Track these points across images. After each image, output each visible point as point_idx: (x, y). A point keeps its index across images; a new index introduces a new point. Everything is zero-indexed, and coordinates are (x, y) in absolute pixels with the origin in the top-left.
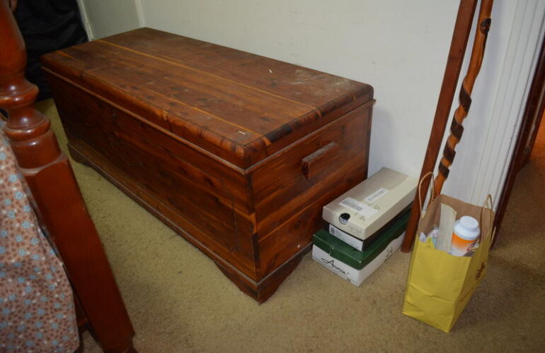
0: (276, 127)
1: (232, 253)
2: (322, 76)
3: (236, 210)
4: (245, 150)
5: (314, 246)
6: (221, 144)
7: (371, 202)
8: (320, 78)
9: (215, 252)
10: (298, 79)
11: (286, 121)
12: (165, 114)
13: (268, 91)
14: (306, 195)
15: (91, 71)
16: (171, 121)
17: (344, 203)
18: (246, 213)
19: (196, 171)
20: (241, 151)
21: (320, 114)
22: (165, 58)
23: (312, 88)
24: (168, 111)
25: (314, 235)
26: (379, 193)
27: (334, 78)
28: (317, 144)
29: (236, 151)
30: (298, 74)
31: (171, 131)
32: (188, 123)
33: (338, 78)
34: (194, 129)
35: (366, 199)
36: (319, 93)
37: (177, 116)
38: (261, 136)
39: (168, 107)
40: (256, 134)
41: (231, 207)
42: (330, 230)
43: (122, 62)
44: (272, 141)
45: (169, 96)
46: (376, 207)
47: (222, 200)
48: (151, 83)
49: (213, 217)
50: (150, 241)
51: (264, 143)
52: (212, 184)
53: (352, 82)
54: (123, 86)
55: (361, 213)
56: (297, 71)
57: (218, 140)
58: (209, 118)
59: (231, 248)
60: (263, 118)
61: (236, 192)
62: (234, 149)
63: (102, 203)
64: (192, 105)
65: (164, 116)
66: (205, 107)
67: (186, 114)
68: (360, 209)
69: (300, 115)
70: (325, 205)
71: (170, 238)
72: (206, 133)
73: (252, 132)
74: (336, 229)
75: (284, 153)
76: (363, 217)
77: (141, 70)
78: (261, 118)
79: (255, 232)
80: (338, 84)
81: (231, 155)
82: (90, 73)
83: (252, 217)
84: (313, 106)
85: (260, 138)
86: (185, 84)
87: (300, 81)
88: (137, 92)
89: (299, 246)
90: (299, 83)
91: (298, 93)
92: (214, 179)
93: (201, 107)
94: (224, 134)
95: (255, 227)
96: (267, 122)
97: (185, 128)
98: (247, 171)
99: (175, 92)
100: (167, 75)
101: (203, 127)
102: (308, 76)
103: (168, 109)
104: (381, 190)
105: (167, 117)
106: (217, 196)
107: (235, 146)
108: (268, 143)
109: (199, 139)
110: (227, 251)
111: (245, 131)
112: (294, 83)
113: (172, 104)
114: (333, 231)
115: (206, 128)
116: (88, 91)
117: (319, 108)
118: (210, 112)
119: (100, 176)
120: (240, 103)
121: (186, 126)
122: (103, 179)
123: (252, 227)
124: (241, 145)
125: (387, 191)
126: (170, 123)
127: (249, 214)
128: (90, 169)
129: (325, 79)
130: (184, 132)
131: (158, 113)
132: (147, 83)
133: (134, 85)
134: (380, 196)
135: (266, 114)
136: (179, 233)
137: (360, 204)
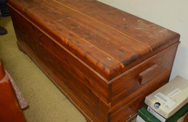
0: (128, 57)
1: (95, 117)
2: (152, 25)
3: (100, 98)
4: (110, 70)
5: (138, 116)
6: (97, 64)
7: (172, 97)
8: (151, 27)
9: (86, 113)
10: (139, 26)
11: (134, 54)
12: (67, 41)
13: (123, 32)
14: (138, 92)
15: (30, 9)
16: (70, 46)
17: (157, 96)
18: (106, 102)
19: (81, 74)
20: (108, 71)
21: (152, 50)
22: (69, 6)
23: (147, 33)
24: (69, 39)
25: (139, 111)
26: (176, 92)
27: (159, 28)
28: (148, 65)
29: (105, 71)
30: (139, 22)
31: (69, 50)
32: (79, 48)
33: (161, 28)
34: (82, 52)
35: (169, 95)
36: (151, 36)
37: (73, 43)
38: (120, 62)
39: (69, 37)
40: (116, 60)
41: (98, 96)
42: (148, 109)
43: (46, 6)
44: (125, 66)
45: (70, 30)
46: (175, 100)
47: (93, 92)
48: (60, 20)
49: (87, 97)
50: (53, 100)
51: (121, 67)
52: (88, 82)
53: (169, 31)
54: (46, 21)
55: (167, 103)
56: (138, 21)
57: (95, 62)
58: (91, 46)
59: (95, 115)
60: (121, 50)
61: (102, 90)
62: (104, 70)
63: (30, 75)
64: (82, 37)
65: (66, 42)
66: (89, 39)
67: (78, 42)
68: (166, 101)
69: (142, 50)
70: (147, 96)
71: (63, 100)
72: (89, 56)
73: (114, 59)
74: (151, 109)
75: (131, 72)
76: (168, 106)
77: (56, 11)
78: (120, 50)
79: (110, 111)
80: (161, 31)
81: (102, 72)
82: (30, 11)
83: (109, 105)
84: (148, 45)
85: (119, 63)
86: (78, 23)
87: (140, 27)
88: (53, 25)
89: (130, 116)
90: (140, 28)
91: (140, 35)
92: (90, 80)
93: (86, 39)
94: (99, 59)
95: (110, 109)
96: (123, 53)
97: (77, 51)
98: (110, 82)
99: (73, 28)
100: (69, 16)
101: (87, 52)
102: (145, 24)
103: (68, 38)
104: (177, 89)
105: (68, 43)
106: (91, 89)
107: (105, 67)
108: (123, 66)
109: (85, 58)
110: (93, 115)
111: (110, 58)
112: (137, 29)
113: (71, 35)
114: (149, 110)
115: (89, 53)
116: (28, 20)
117: (151, 47)
118: (91, 43)
119: (31, 60)
120: (108, 39)
121: (78, 50)
122: (32, 62)
123: (108, 109)
124: (108, 67)
125: (180, 90)
126: (69, 47)
127: (108, 103)
128: (27, 56)
129: (154, 28)
130: (76, 53)
131: (63, 39)
132: (58, 20)
133: (52, 21)
134: (177, 93)
135: (122, 48)
136: (68, 98)
137: (166, 98)
